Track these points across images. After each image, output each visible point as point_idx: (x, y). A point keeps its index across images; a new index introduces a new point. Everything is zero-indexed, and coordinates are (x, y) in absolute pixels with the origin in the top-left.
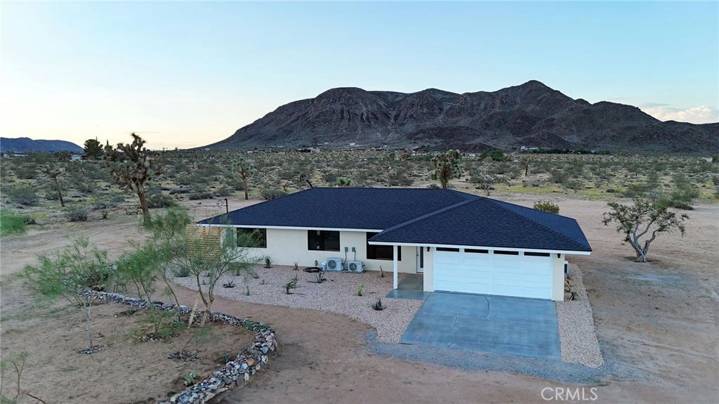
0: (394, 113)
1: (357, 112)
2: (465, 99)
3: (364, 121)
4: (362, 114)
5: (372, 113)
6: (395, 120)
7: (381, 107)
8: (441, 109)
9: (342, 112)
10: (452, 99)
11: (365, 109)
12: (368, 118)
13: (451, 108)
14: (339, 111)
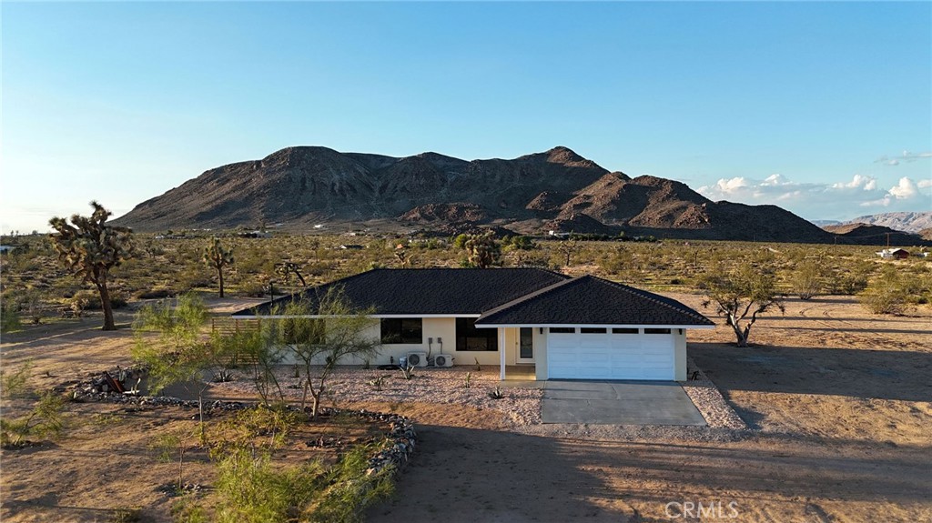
0: (380, 184)
1: (326, 181)
2: (475, 169)
3: (337, 195)
4: (334, 184)
5: (348, 184)
6: (381, 192)
7: (360, 175)
8: (444, 181)
9: (303, 181)
10: (457, 167)
11: (336, 177)
12: (341, 190)
13: (456, 180)
14: (299, 179)
